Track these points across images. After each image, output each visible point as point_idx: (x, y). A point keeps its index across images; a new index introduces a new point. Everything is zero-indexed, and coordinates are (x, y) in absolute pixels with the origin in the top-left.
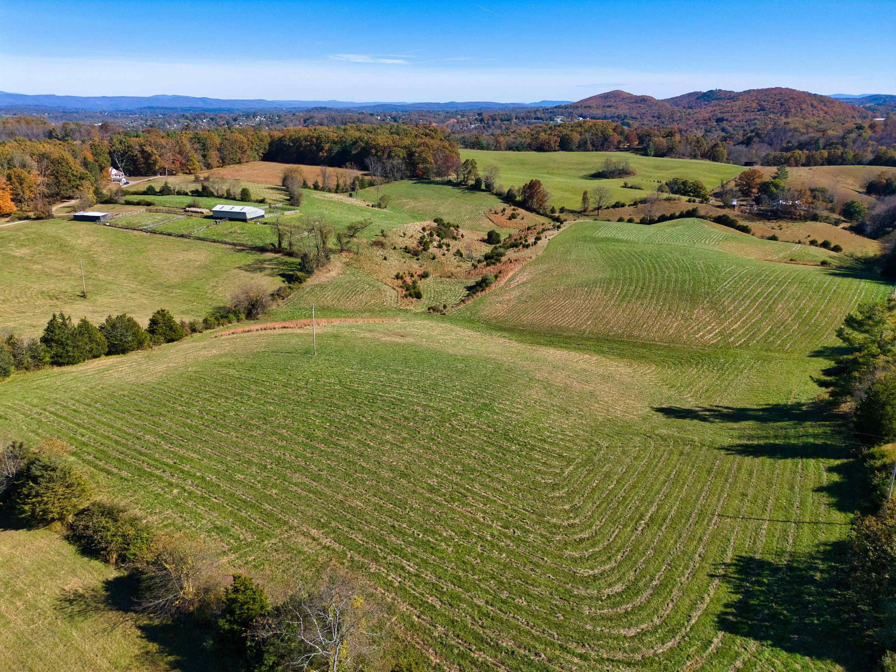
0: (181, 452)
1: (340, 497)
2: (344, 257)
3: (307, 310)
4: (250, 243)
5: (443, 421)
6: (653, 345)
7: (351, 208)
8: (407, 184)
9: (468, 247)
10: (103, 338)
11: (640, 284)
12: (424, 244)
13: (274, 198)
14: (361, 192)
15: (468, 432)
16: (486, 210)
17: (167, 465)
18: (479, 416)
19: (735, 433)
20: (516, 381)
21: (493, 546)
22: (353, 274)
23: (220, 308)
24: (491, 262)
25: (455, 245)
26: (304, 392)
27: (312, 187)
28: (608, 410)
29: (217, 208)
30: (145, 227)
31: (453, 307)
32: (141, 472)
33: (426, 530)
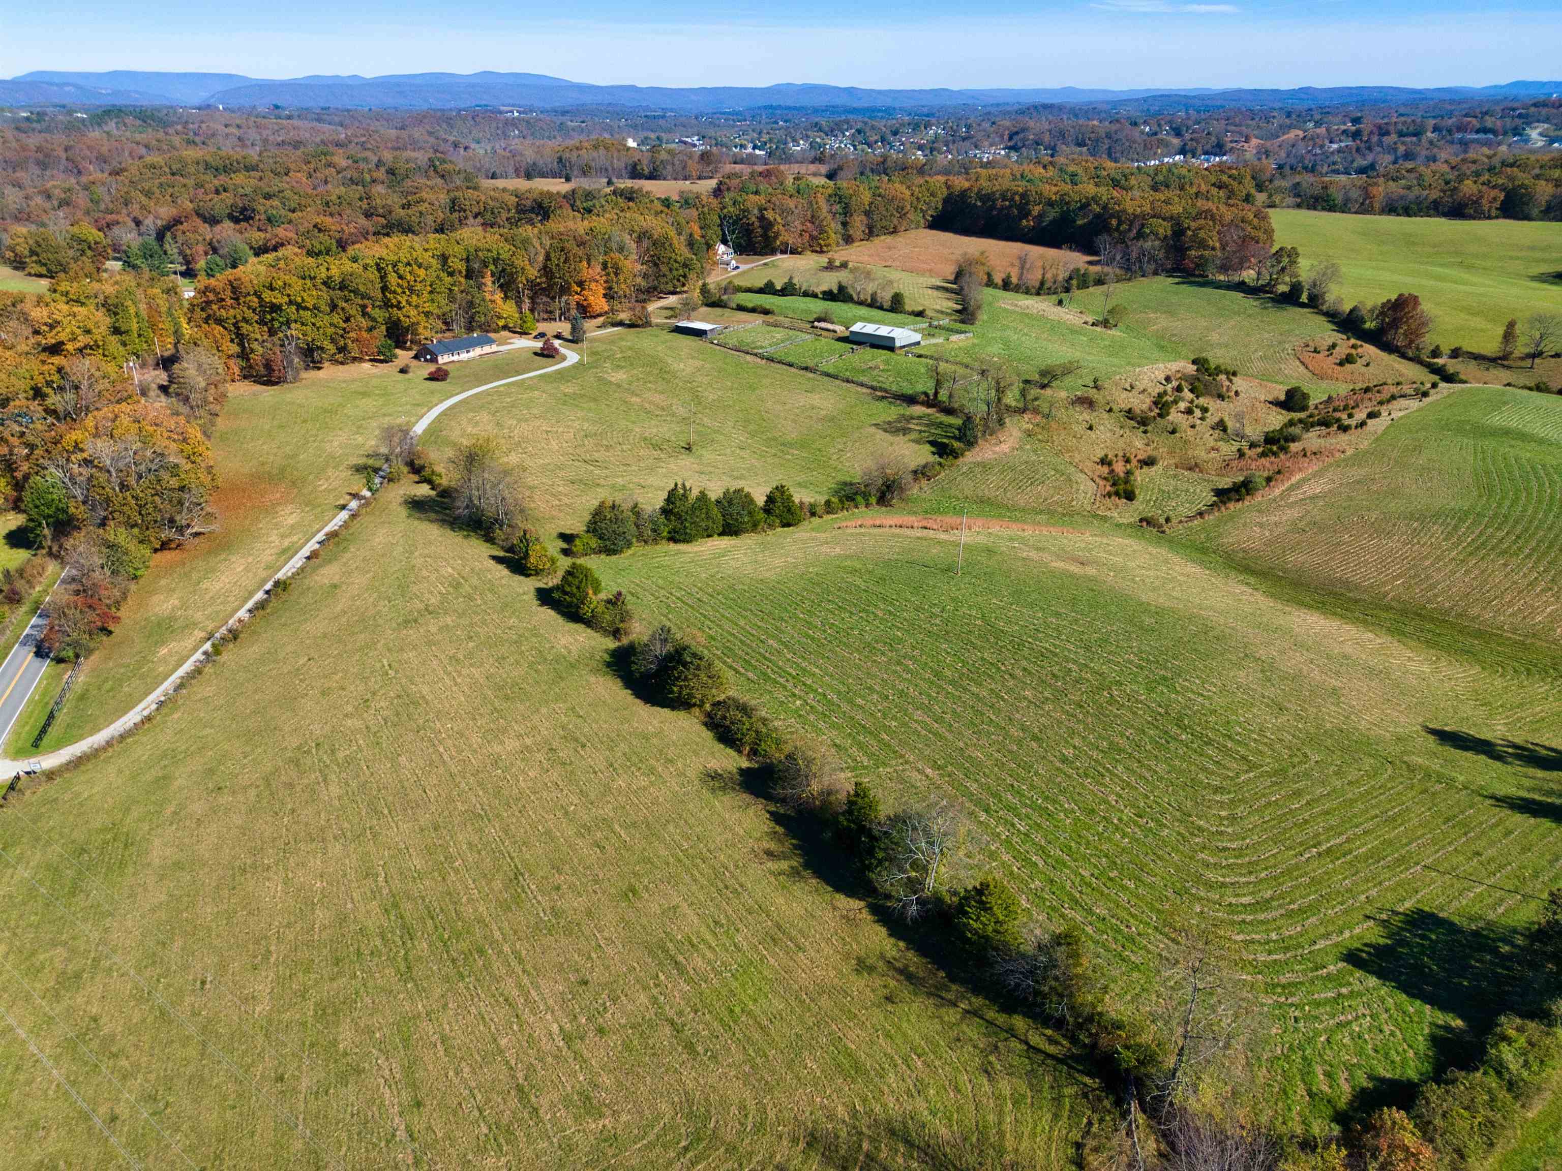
0: (803, 665)
1: (961, 744)
2: (1026, 422)
3: (958, 499)
4: (894, 388)
5: (1101, 688)
6: (1497, 635)
7: (1055, 327)
8: (1163, 283)
9: (1239, 417)
10: (719, 515)
11: (1519, 530)
12: (1162, 405)
13: (938, 307)
14: (1077, 293)
15: (1130, 708)
16: (1298, 343)
17: (790, 674)
18: (1150, 690)
19: (1527, 783)
20: (1222, 654)
21: (1117, 829)
22: (1035, 451)
23: (845, 484)
24: (1271, 451)
25: (1217, 409)
26: (937, 621)
27: (1000, 282)
28: (1347, 718)
29: (857, 327)
30: (760, 351)
31: (1181, 522)
32: (767, 678)
33: (1047, 798)
